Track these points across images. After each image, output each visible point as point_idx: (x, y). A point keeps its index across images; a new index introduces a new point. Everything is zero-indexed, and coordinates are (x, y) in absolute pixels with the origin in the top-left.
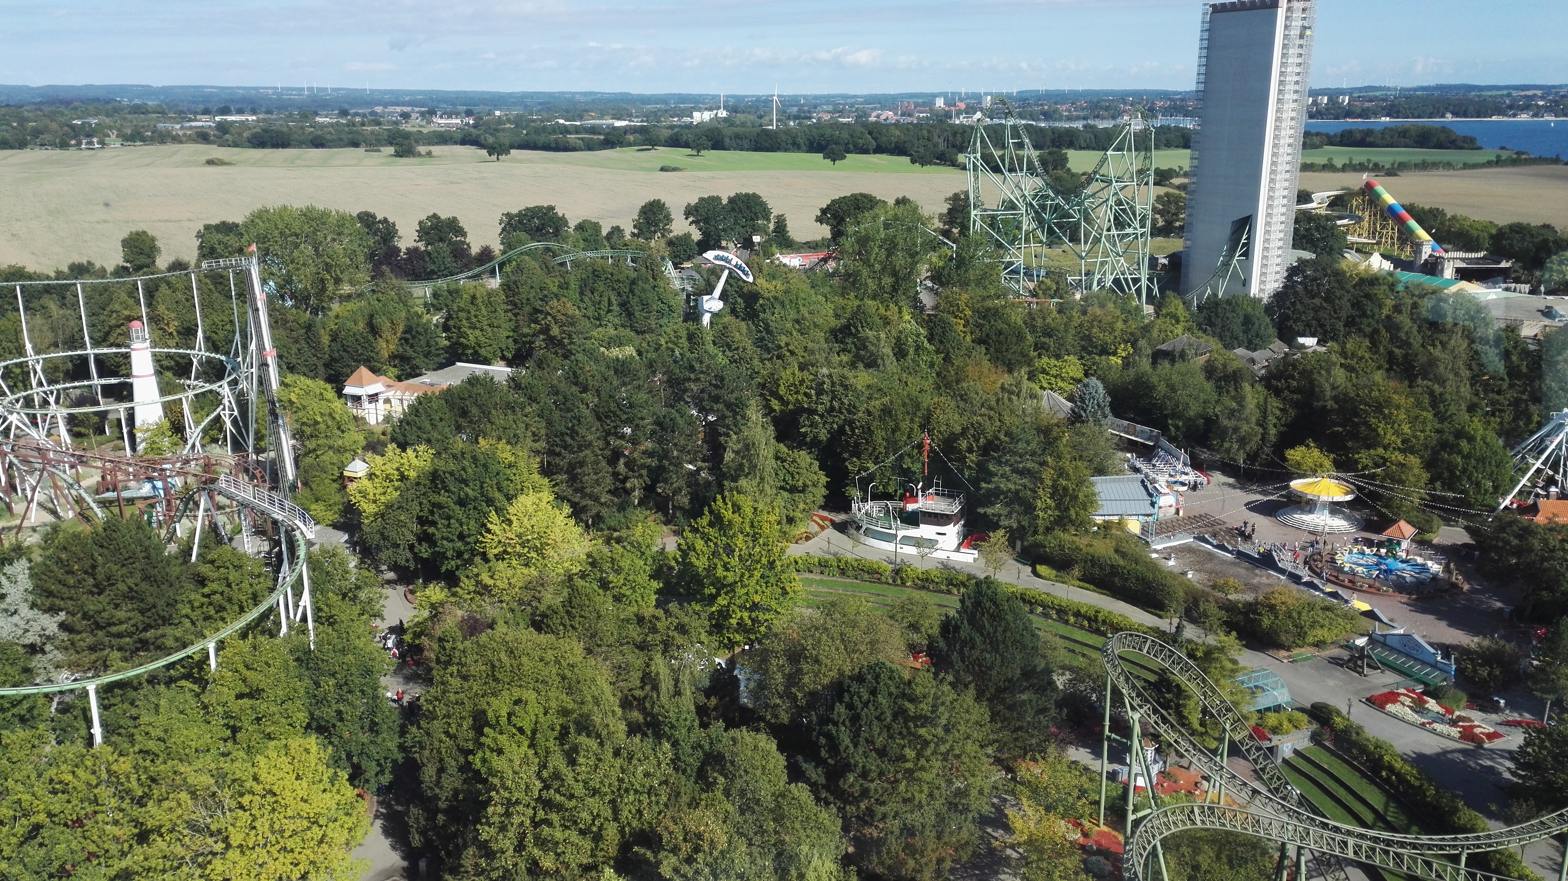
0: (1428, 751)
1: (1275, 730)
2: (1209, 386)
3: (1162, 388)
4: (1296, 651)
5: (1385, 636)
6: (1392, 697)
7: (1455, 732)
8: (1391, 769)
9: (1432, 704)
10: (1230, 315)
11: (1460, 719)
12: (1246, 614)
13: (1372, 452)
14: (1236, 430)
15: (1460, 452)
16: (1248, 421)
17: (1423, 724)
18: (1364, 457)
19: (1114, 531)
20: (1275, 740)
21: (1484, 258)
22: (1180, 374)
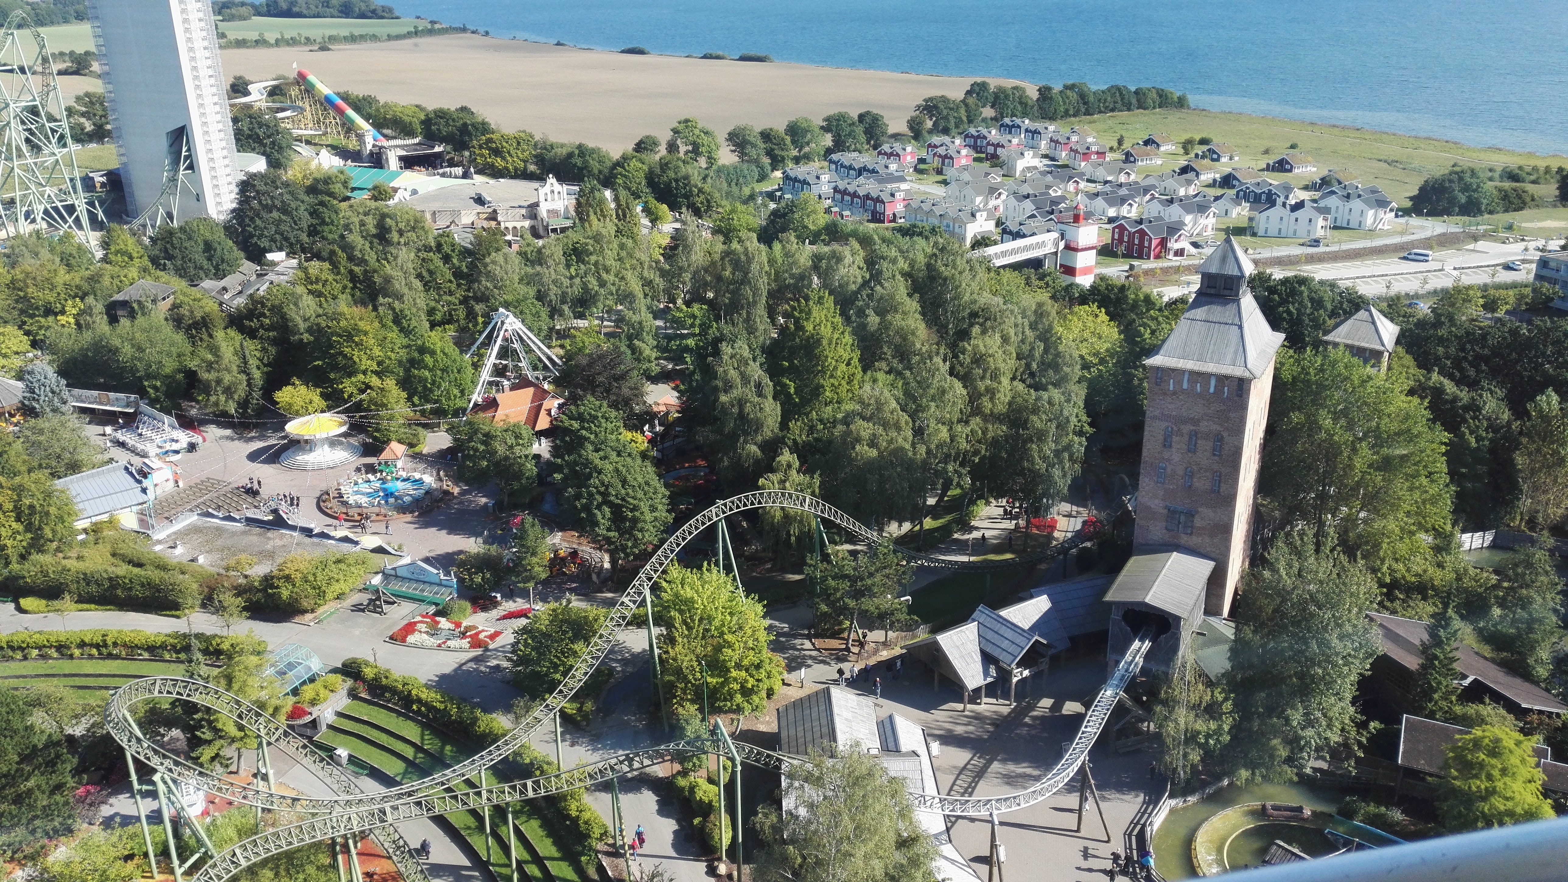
0: (448, 670)
1: (313, 703)
2: (180, 338)
3: (127, 350)
4: (320, 610)
5: (394, 569)
6: (410, 628)
7: (465, 643)
8: (419, 701)
9: (444, 623)
10: (187, 244)
11: (468, 629)
12: (264, 590)
13: (353, 379)
14: (219, 382)
15: (426, 367)
16: (229, 371)
17: (439, 646)
18: (348, 386)
19: (106, 533)
20: (315, 712)
21: (419, 144)
22: (144, 330)
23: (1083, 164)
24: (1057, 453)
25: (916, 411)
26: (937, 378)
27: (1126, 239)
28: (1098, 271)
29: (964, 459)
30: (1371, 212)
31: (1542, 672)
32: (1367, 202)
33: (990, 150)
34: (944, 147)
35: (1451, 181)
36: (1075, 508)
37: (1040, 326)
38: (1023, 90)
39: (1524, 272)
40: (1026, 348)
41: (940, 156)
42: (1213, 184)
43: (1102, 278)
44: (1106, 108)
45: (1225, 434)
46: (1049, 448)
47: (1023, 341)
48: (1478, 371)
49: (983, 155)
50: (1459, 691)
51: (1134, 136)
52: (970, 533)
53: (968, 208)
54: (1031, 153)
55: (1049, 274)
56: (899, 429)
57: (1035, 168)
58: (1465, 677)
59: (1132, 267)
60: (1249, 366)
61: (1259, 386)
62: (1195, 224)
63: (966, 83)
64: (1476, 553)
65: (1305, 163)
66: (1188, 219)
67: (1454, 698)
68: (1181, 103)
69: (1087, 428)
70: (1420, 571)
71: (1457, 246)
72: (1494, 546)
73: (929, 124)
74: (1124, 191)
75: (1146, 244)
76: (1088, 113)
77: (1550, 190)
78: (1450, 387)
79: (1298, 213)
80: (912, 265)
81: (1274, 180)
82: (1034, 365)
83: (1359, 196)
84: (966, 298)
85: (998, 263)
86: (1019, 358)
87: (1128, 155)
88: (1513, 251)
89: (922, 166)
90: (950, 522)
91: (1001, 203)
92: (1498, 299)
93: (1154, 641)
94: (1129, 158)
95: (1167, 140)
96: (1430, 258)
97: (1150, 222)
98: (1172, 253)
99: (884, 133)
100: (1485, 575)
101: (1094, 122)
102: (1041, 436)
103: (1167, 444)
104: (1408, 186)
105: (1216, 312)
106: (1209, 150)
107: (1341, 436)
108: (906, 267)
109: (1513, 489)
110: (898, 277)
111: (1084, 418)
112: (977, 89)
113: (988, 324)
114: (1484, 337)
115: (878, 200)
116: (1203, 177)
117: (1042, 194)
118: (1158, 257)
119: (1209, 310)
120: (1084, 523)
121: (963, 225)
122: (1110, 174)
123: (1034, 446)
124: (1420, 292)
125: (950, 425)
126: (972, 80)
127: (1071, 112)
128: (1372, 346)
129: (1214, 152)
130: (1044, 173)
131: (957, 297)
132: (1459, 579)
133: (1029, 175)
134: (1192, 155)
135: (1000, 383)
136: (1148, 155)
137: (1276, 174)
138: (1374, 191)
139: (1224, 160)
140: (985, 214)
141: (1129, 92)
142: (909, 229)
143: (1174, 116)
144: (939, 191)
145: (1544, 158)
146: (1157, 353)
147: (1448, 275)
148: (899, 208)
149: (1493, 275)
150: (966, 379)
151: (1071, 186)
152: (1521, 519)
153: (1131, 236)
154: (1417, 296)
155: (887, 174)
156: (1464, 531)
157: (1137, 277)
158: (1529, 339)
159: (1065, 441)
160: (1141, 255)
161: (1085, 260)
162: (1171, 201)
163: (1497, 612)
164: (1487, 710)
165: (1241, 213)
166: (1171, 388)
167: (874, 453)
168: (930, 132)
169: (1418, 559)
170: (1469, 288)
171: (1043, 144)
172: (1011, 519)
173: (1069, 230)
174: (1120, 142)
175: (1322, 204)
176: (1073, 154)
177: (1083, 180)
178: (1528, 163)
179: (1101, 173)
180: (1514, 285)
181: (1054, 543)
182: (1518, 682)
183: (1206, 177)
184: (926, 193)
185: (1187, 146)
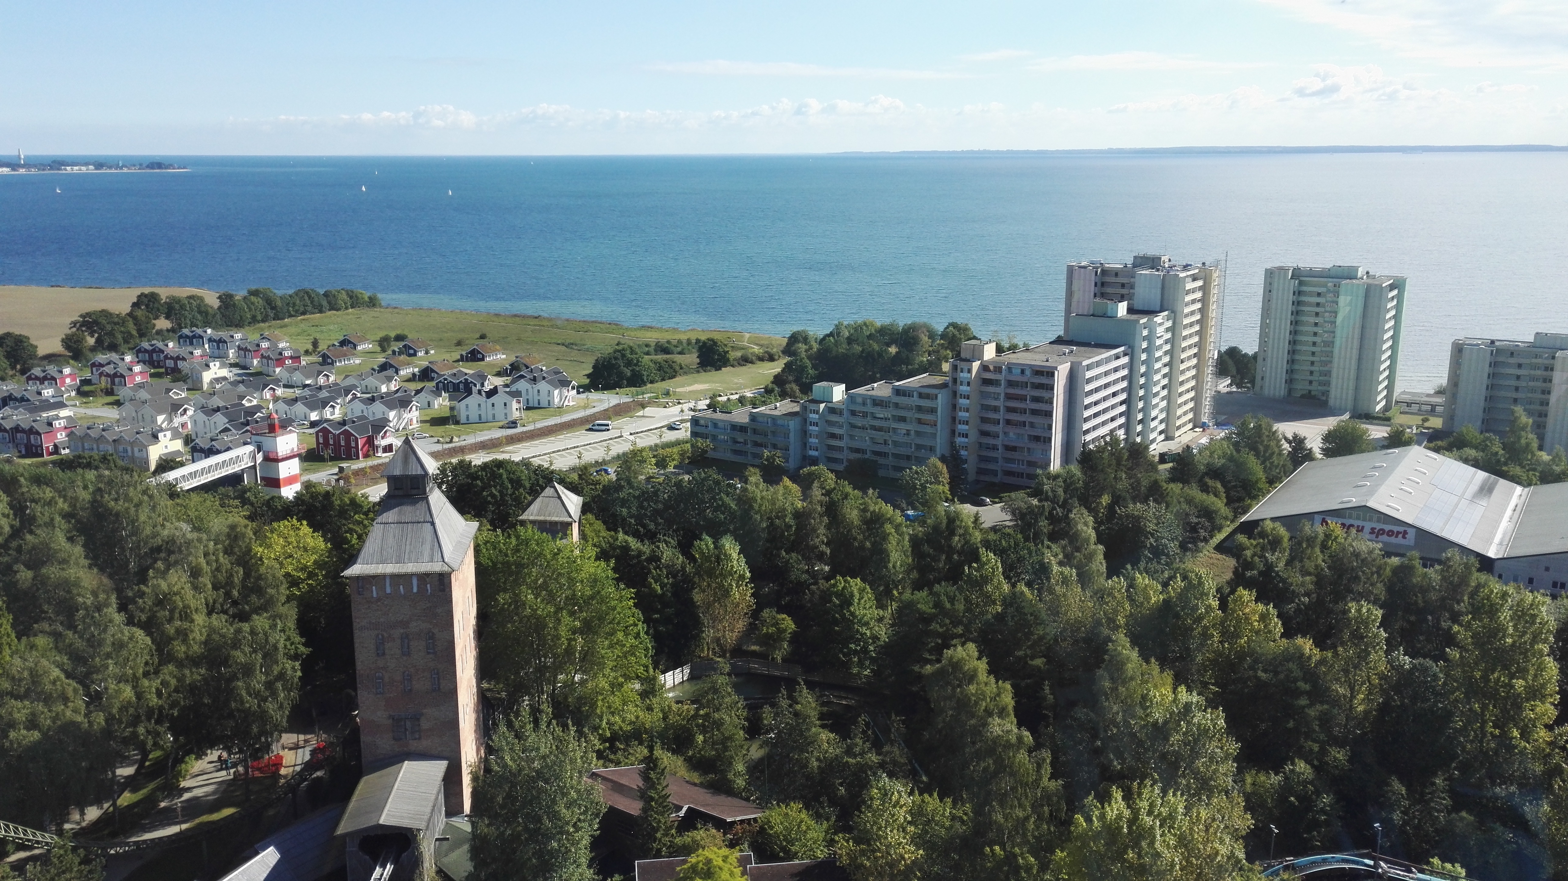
23: (278, 370)
24: (269, 685)
25: (88, 674)
26: (112, 630)
27: (331, 442)
28: (305, 478)
29: (159, 716)
30: (556, 392)
31: (740, 782)
32: (550, 382)
33: (170, 363)
34: (112, 366)
35: (616, 358)
36: (302, 737)
37: (236, 550)
38: (201, 299)
39: (683, 430)
40: (221, 577)
41: (108, 375)
42: (413, 378)
43: (308, 486)
44: (297, 311)
45: (435, 631)
46: (258, 681)
47: (218, 569)
48: (657, 524)
49: (163, 370)
50: (676, 824)
51: (329, 338)
52: (181, 796)
53: (148, 429)
54: (218, 364)
55: (250, 490)
56: (65, 700)
57: (225, 378)
58: (679, 808)
59: (341, 470)
60: (446, 560)
61: (461, 576)
62: (399, 419)
63: (131, 295)
64: (680, 687)
65: (495, 351)
66: (392, 415)
67: (673, 831)
68: (372, 303)
69: (302, 649)
70: (633, 719)
71: (630, 414)
72: (692, 677)
73: (91, 341)
74: (324, 394)
75: (353, 444)
76: (277, 318)
77: (692, 358)
78: (634, 543)
79: (494, 399)
80: (73, 505)
81: (469, 370)
82: (235, 593)
83: (544, 378)
84: (148, 531)
85: (187, 486)
86: (215, 587)
87: (325, 357)
88: (673, 413)
89: (86, 388)
90: (154, 791)
91: (187, 418)
92: (666, 457)
93: (395, 862)
94: (326, 361)
95: (363, 339)
96: (610, 427)
97: (354, 422)
98: (380, 450)
99: (33, 356)
100: (686, 707)
101: (285, 326)
102: (248, 671)
103: (380, 652)
104: (584, 365)
105: (408, 512)
106: (405, 346)
107: (544, 609)
108: (66, 507)
109: (697, 624)
110: (58, 519)
111: (298, 639)
112: (146, 300)
113: (172, 558)
114: (656, 493)
115: (32, 431)
116: (402, 373)
117: (233, 406)
118: (366, 456)
119: (400, 512)
120: (313, 753)
121: (144, 448)
122: (308, 378)
123: (240, 684)
124: (608, 458)
125: (135, 682)
126: (138, 292)
127: (259, 318)
128: (561, 519)
129: (410, 348)
130: (235, 383)
131: (135, 532)
132: (665, 718)
133: (217, 387)
134: (390, 352)
135: (192, 621)
136: (345, 355)
137: (470, 363)
138: (557, 373)
139: (421, 354)
140: (169, 434)
141: (318, 294)
142: (72, 461)
143: (367, 316)
144: (113, 414)
145: (685, 332)
146: (355, 563)
147: (626, 441)
148: (61, 436)
149: (661, 436)
150: (148, 626)
151: (267, 394)
152: (708, 649)
153: (337, 438)
154: (604, 462)
155: (41, 401)
156: (664, 672)
157: (347, 479)
158: (691, 489)
159: (276, 670)
160: (350, 454)
161: (288, 469)
162: (372, 400)
163: (700, 738)
164: (699, 834)
165: (442, 403)
166: (375, 595)
167: (36, 735)
168: (93, 349)
169: (630, 707)
170: (641, 451)
171: (231, 353)
172: (227, 768)
173: (266, 441)
174: (315, 344)
175: (514, 388)
176: (265, 361)
177: (279, 386)
178: (674, 337)
179: (297, 377)
180: (678, 443)
181: (282, 781)
182: (722, 799)
183: (406, 372)
184: (95, 417)
185: (384, 343)
